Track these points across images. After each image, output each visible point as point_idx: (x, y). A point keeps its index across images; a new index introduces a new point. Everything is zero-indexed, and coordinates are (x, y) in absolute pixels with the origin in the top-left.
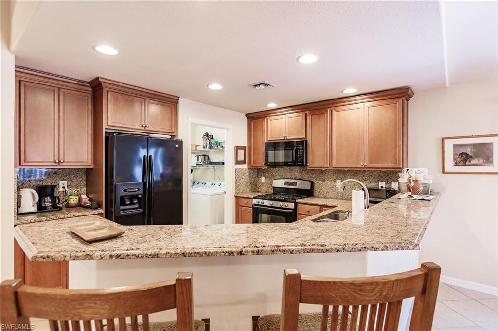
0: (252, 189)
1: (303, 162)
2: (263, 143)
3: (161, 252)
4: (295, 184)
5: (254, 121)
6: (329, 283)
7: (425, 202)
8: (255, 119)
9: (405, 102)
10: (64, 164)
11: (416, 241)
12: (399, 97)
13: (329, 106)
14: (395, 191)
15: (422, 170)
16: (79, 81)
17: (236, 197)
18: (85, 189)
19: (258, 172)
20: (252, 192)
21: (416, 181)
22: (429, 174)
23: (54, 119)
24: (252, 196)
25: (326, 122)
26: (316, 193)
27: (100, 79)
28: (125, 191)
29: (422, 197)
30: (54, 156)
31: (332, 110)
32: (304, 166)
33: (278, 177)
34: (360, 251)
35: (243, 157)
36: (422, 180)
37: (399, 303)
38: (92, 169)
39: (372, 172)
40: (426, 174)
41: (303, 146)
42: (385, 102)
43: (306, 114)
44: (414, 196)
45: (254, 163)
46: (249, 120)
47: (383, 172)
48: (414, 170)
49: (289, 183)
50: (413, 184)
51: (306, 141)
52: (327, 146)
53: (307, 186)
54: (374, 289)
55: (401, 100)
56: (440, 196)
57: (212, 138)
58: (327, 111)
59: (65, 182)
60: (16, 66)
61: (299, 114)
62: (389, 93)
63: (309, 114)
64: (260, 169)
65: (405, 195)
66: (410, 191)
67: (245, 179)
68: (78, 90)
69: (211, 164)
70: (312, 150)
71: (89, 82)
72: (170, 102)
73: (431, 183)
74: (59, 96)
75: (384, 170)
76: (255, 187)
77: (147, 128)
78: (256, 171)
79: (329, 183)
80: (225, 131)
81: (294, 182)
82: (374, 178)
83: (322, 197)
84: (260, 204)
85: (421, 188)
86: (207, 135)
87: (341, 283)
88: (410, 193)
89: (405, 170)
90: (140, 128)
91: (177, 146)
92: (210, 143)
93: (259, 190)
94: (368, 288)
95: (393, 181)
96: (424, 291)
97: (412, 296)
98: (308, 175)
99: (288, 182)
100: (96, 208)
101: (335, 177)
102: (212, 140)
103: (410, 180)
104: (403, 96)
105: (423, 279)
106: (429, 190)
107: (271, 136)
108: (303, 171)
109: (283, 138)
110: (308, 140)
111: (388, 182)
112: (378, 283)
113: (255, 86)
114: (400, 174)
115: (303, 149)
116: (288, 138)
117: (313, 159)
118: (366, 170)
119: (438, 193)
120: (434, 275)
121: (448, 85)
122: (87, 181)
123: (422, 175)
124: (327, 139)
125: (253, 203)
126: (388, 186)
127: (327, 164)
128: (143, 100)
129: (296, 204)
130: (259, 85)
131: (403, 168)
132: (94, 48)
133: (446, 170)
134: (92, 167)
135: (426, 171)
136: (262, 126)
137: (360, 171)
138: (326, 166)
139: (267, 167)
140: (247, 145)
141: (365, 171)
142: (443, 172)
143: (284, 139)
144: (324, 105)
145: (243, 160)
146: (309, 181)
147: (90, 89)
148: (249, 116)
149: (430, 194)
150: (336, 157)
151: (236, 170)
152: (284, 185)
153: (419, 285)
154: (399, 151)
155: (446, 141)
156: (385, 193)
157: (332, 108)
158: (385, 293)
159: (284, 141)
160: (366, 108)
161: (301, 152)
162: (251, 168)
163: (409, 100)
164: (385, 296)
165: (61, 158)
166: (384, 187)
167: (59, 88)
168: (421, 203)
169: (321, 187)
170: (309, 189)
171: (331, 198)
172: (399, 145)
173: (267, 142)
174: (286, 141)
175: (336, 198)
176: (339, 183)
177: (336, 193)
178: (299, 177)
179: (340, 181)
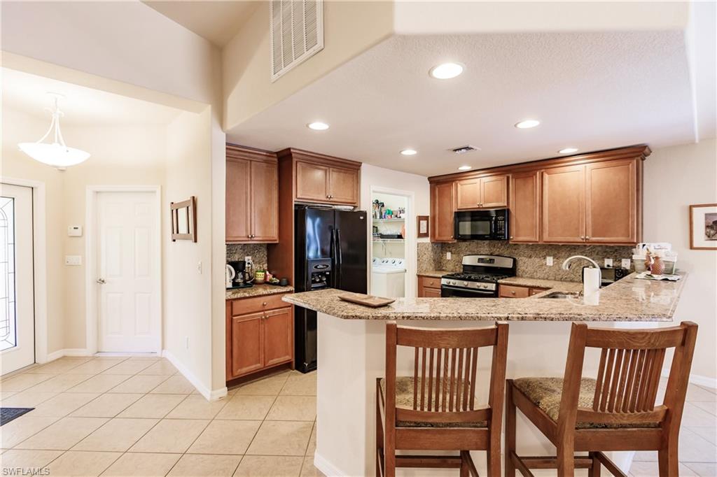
0: (435, 267)
1: (503, 235)
2: (451, 212)
3: (441, 315)
4: (492, 261)
5: (439, 186)
6: (609, 332)
7: (670, 282)
8: (440, 184)
9: (641, 161)
10: (255, 239)
11: (669, 315)
12: (632, 158)
13: (539, 168)
14: (627, 270)
15: (663, 245)
16: (267, 152)
17: (419, 276)
18: (266, 265)
19: (442, 247)
20: (436, 270)
21: (657, 258)
22: (672, 249)
23: (246, 193)
24: (441, 276)
25: (534, 187)
26: (519, 272)
27: (292, 150)
28: (316, 267)
29: (664, 277)
30: (247, 231)
31: (542, 173)
32: (505, 240)
33: (468, 253)
34: (615, 320)
35: (425, 228)
36: (663, 258)
37: (663, 350)
38: (276, 244)
39: (594, 247)
40: (669, 250)
41: (504, 216)
42: (614, 163)
43: (508, 178)
44: (654, 276)
45: (439, 235)
46: (433, 185)
47: (610, 247)
48: (653, 245)
49: (485, 260)
50: (653, 262)
51: (508, 210)
52: (536, 216)
53: (508, 263)
54: (644, 338)
55: (635, 161)
56: (687, 277)
57: (383, 206)
58: (536, 174)
59: (250, 258)
60: (227, 144)
61: (499, 178)
62: (619, 152)
63: (512, 178)
64: (445, 243)
65: (643, 275)
66: (649, 269)
67: (429, 255)
68: (265, 161)
69: (382, 236)
70: (516, 221)
71: (277, 153)
72: (350, 168)
73: (675, 261)
74: (251, 168)
75: (612, 245)
76: (439, 265)
77: (331, 199)
78: (440, 245)
79: (537, 260)
80: (406, 198)
81: (490, 260)
82: (597, 254)
83: (527, 277)
84: (451, 284)
85: (663, 267)
86: (377, 202)
87: (619, 332)
88: (649, 273)
89: (641, 244)
90: (326, 199)
91: (362, 218)
92: (381, 213)
93: (444, 268)
94: (639, 336)
95: (624, 258)
96: (683, 344)
97: (673, 346)
98: (509, 251)
99: (482, 259)
100: (285, 286)
101: (544, 253)
102: (383, 209)
103: (649, 257)
104: (638, 156)
105: (683, 332)
106: (672, 269)
107: (462, 203)
108: (502, 245)
109: (478, 207)
110: (510, 208)
111: (618, 259)
112: (647, 333)
113: (456, 150)
114: (634, 250)
115: (504, 220)
116: (484, 206)
117: (516, 231)
118: (588, 244)
119: (684, 273)
120: (692, 330)
121: (697, 141)
122: (268, 256)
123: (663, 250)
124: (536, 207)
125: (442, 283)
126: (616, 264)
127: (536, 237)
128: (327, 168)
129: (498, 285)
130: (460, 149)
131: (638, 242)
132: (307, 126)
133: (695, 245)
134: (277, 242)
135: (668, 246)
136: (450, 193)
137: (579, 246)
138: (533, 239)
139: (456, 241)
140: (429, 215)
141: (585, 246)
142: (692, 247)
144: (532, 166)
145: (426, 232)
146: (510, 257)
147: (276, 160)
148: (432, 179)
149: (675, 274)
150: (547, 229)
151: (418, 244)
152: (478, 262)
153: (679, 338)
154: (633, 222)
155: (695, 210)
156: (613, 273)
157: (543, 170)
158: (652, 341)
159: (479, 210)
160: (588, 170)
161: (501, 223)
162: (434, 243)
163: (645, 159)
164: (652, 344)
165: (253, 233)
166: (611, 265)
167: (251, 161)
168: (663, 284)
169: (526, 265)
170: (511, 267)
171: (540, 278)
172: (633, 216)
173: (456, 211)
174: (481, 210)
175: (547, 279)
176: (550, 261)
177: (546, 273)
178: (497, 253)
179: (552, 258)
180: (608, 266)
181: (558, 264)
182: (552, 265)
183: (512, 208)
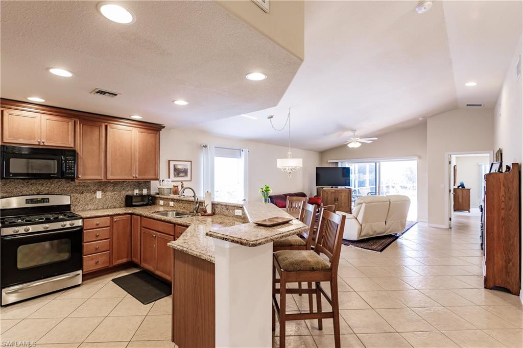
1: (74, 174)
4: (45, 200)
13: (104, 121)
25: (99, 135)
31: (107, 126)
39: (129, 182)
41: (73, 156)
42: (150, 131)
43: (75, 122)
47: (137, 182)
49: (34, 200)
51: (75, 151)
52: (101, 159)
55: (157, 132)
58: (101, 126)
61: (64, 119)
62: (154, 126)
63: (80, 122)
70: (83, 162)
79: (89, 195)
82: (130, 187)
83: (80, 210)
95: (144, 188)
99: (32, 199)
104: (160, 130)
107: (10, 136)
109: (37, 143)
115: (74, 160)
116: (46, 144)
117: (84, 171)
124: (102, 152)
126: (140, 192)
127: (101, 176)
129: (83, 220)
131: (159, 178)
137: (119, 182)
143: (39, 145)
150: (110, 169)
157: (107, 124)
161: (71, 163)
169: (78, 200)
171: (90, 210)
172: (158, 164)
173: (2, 144)
174: (45, 147)
175: (97, 209)
176: (99, 195)
177: (96, 205)
179: (101, 192)
180: (137, 194)
181: (105, 196)
182: (101, 197)
183: (78, 149)
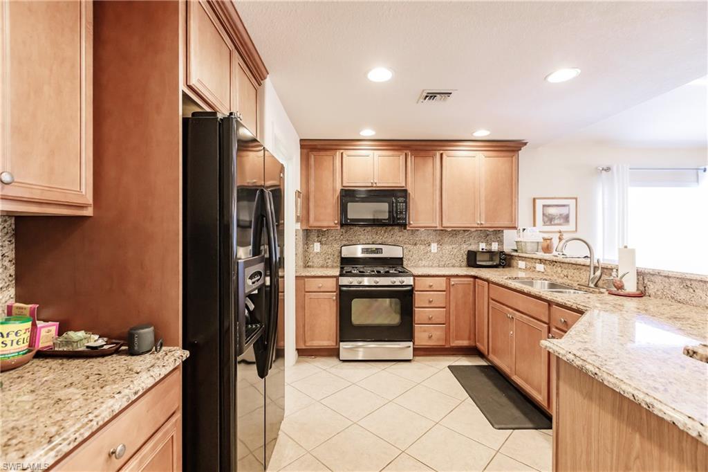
1: (406, 219)
2: (335, 190)
4: (378, 251)
5: (317, 153)
8: (319, 150)
12: (514, 151)
13: (439, 148)
17: (298, 278)
25: (434, 169)
41: (406, 198)
42: (503, 154)
43: (406, 154)
46: (305, 151)
49: (370, 250)
51: (406, 190)
52: (436, 201)
53: (398, 253)
55: (517, 154)
61: (396, 153)
62: (509, 144)
63: (411, 155)
70: (415, 204)
76: (305, 260)
79: (422, 247)
81: (377, 249)
82: (474, 239)
89: (520, 228)
95: (494, 241)
99: (367, 249)
101: (429, 240)
107: (348, 179)
108: (385, 232)
109: (370, 185)
111: (489, 243)
116: (378, 185)
117: (416, 216)
124: (436, 190)
127: (436, 222)
129: (414, 278)
134: (89, 212)
136: (333, 165)
137: (459, 231)
138: (434, 225)
139: (339, 227)
143: (372, 186)
144: (433, 146)
148: (305, 143)
150: (447, 213)
151: (296, 231)
152: (363, 253)
154: (515, 209)
157: (442, 151)
159: (371, 188)
161: (402, 206)
166: (485, 249)
169: (411, 253)
171: (423, 266)
172: (515, 204)
173: (342, 188)
175: (432, 266)
176: (434, 247)
177: (431, 260)
178: (380, 241)
179: (436, 244)
180: (483, 249)
181: (441, 250)
182: (436, 251)
183: (409, 189)
